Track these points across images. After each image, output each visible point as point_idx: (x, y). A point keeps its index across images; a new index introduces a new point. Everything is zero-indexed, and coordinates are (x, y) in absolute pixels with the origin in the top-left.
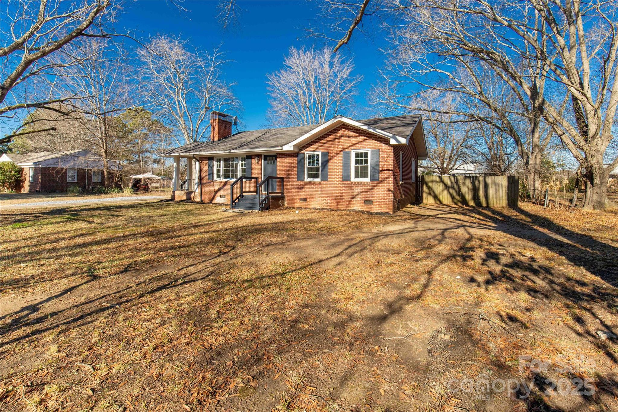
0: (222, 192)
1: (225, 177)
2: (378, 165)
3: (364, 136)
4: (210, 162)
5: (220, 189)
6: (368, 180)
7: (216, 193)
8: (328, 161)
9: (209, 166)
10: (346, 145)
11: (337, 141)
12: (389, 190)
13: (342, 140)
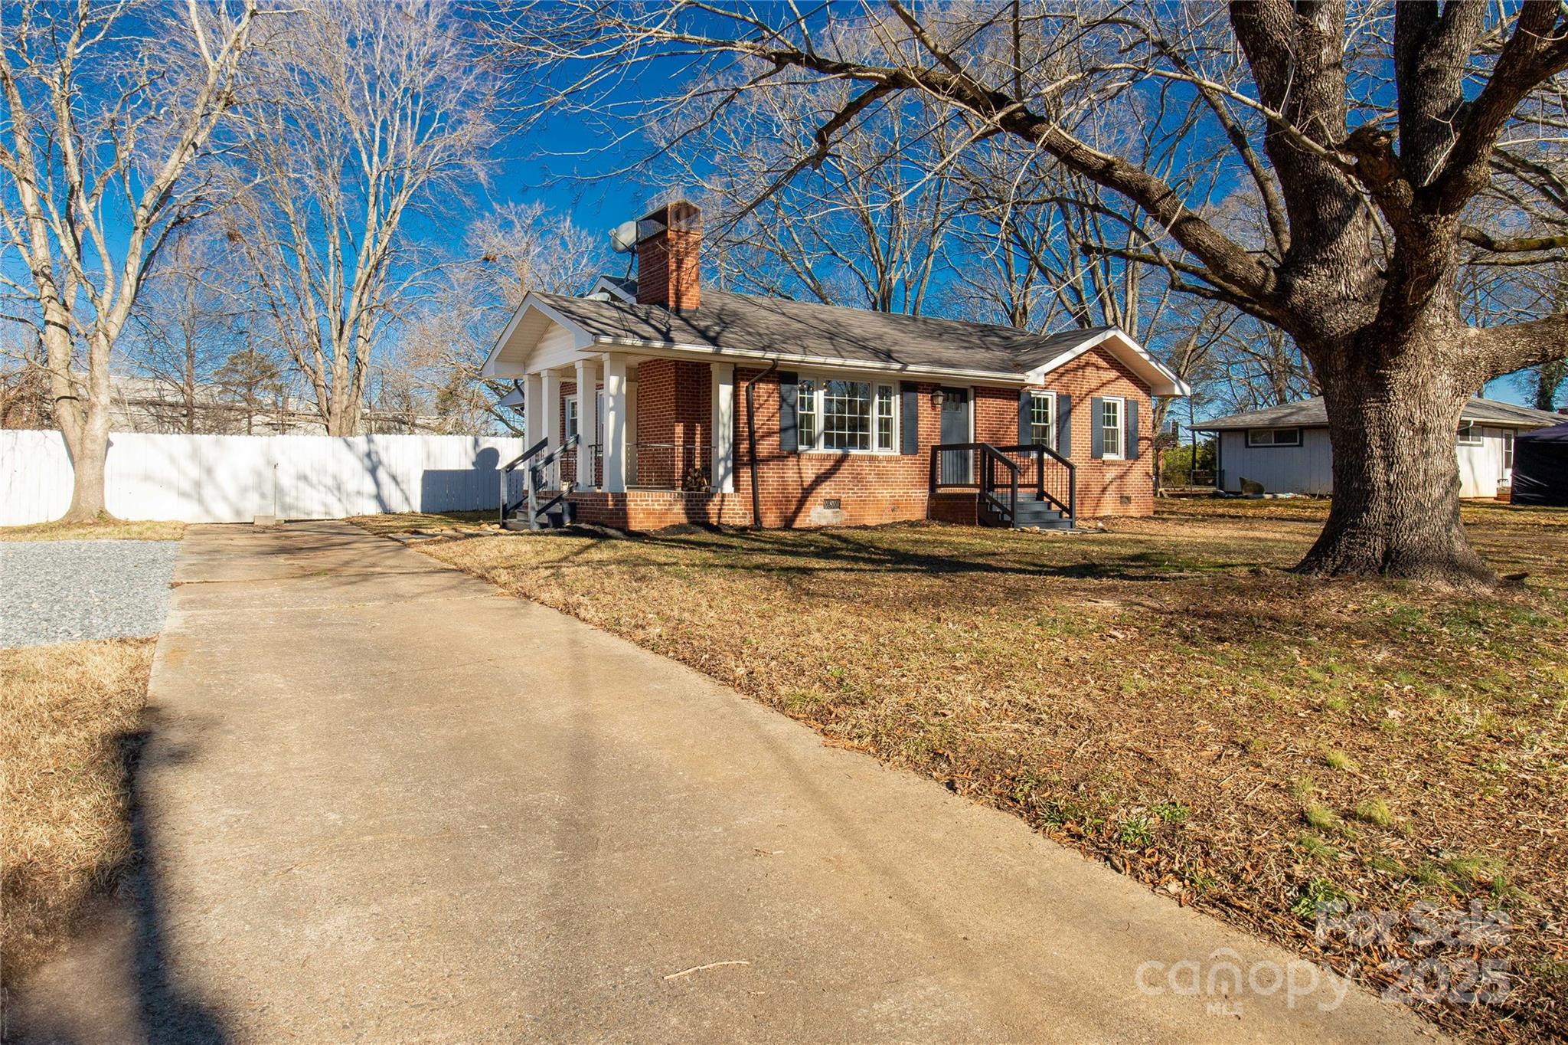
0: (826, 490)
1: (829, 443)
2: (1136, 429)
3: (1118, 370)
4: (785, 387)
5: (820, 479)
6: (1119, 456)
7: (807, 492)
8: (1069, 412)
9: (783, 400)
10: (1094, 384)
11: (1080, 373)
12: (1147, 474)
13: (1089, 370)
